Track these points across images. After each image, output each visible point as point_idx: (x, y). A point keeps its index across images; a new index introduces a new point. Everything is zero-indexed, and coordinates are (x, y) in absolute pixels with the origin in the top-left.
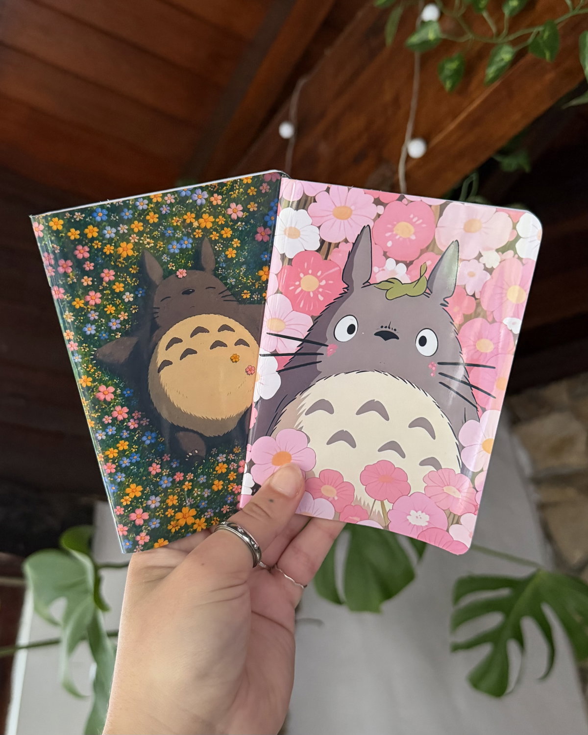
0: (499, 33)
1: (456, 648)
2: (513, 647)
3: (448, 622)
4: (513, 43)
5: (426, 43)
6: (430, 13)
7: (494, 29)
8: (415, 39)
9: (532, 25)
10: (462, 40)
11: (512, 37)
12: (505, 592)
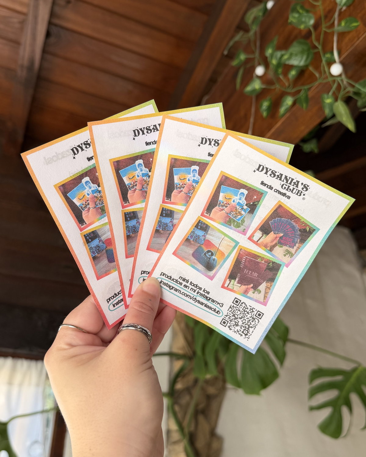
0: (289, 87)
1: (312, 409)
2: (345, 410)
3: (306, 394)
4: (293, 95)
5: (254, 90)
6: (260, 71)
7: (287, 84)
8: (249, 88)
9: (303, 84)
10: (273, 87)
11: (294, 90)
12: (339, 378)
